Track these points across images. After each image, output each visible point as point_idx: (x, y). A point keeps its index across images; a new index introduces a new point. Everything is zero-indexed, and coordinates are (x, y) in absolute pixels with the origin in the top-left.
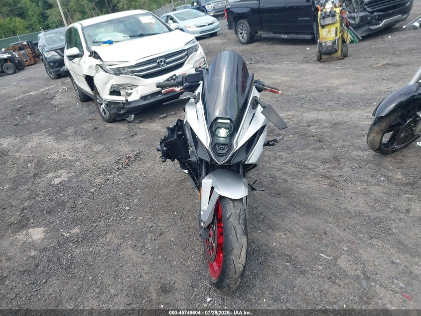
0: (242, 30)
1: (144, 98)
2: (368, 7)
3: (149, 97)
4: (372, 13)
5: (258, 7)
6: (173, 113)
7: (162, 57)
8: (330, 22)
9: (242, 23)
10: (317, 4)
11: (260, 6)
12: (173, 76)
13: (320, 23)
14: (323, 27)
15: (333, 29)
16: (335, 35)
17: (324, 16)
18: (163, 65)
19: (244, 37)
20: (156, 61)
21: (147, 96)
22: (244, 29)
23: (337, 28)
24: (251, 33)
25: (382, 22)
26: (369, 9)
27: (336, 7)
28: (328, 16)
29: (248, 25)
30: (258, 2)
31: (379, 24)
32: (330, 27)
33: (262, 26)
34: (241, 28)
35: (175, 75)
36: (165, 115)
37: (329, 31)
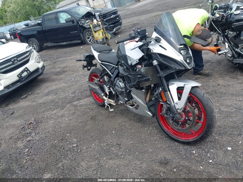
0: (32, 44)
1: (7, 87)
2: (107, 23)
3: (11, 86)
4: (109, 25)
5: (42, 29)
6: (30, 93)
7: (14, 57)
8: (99, 29)
9: (32, 40)
10: (80, 23)
11: (43, 29)
12: (25, 68)
13: (94, 30)
14: (95, 32)
15: (101, 33)
16: (102, 36)
17: (94, 26)
18: (16, 63)
19: (36, 48)
20: (11, 61)
21: (9, 85)
22: (34, 44)
23: (102, 32)
24: (40, 45)
25: (114, 29)
26: (107, 24)
27: (99, 22)
28: (97, 26)
29: (37, 41)
30: (41, 27)
31: (113, 30)
32: (99, 31)
33: (47, 40)
34: (32, 43)
35: (26, 68)
36: (25, 95)
37: (99, 34)
